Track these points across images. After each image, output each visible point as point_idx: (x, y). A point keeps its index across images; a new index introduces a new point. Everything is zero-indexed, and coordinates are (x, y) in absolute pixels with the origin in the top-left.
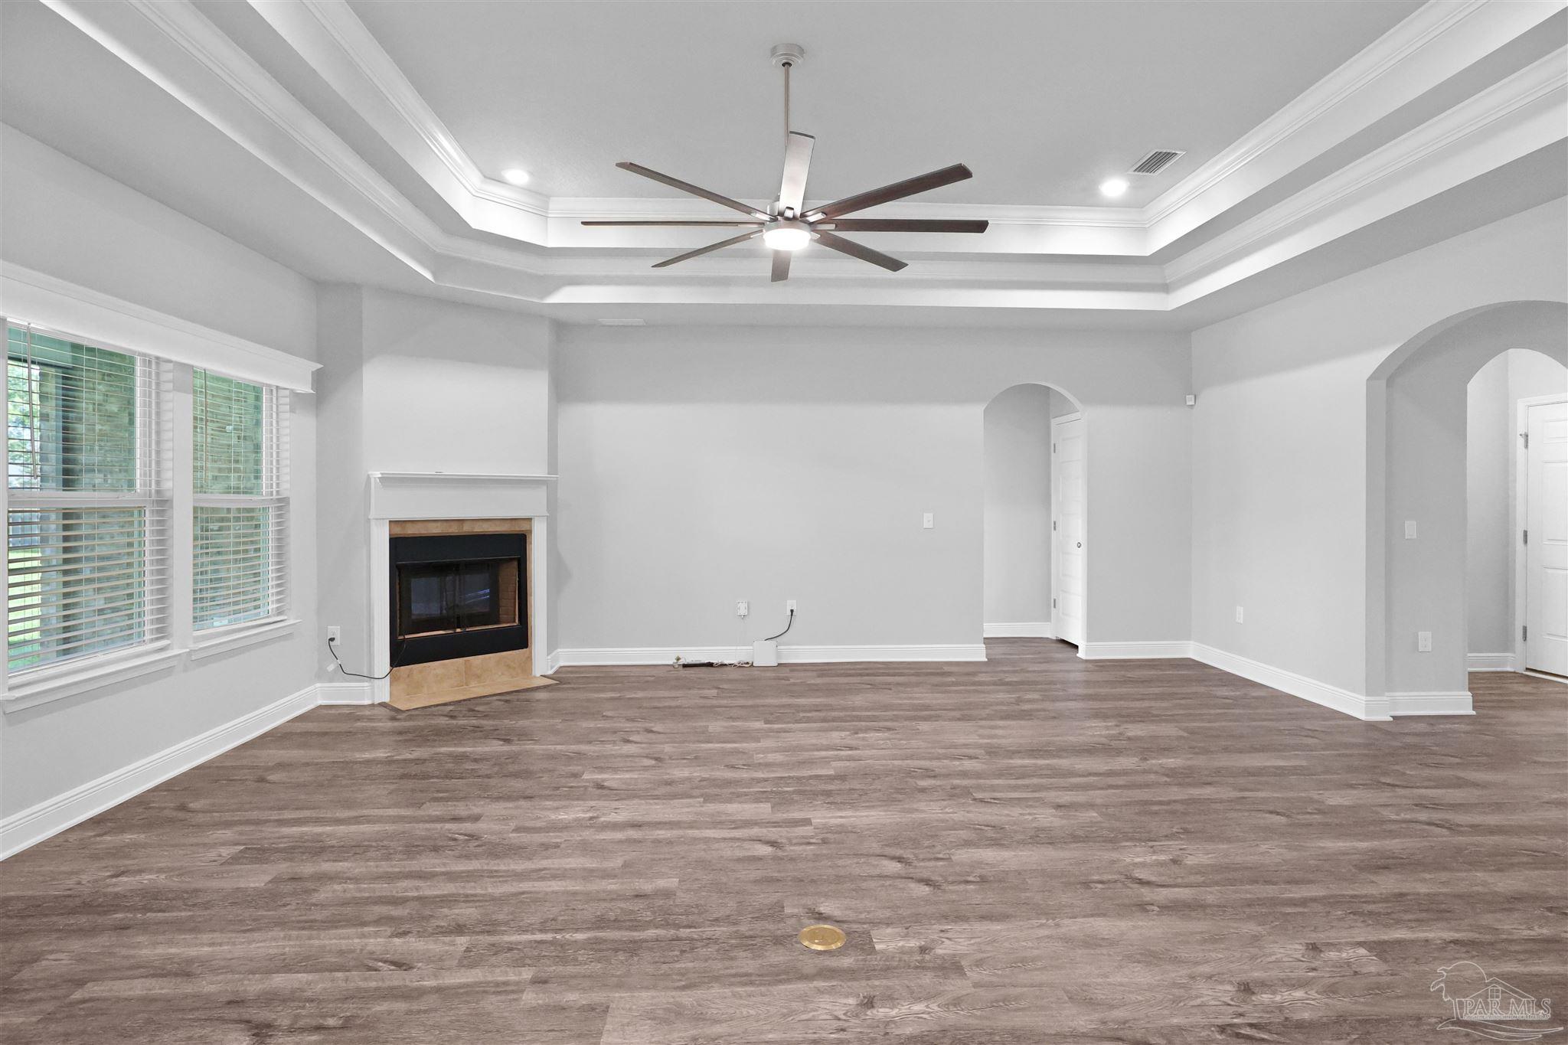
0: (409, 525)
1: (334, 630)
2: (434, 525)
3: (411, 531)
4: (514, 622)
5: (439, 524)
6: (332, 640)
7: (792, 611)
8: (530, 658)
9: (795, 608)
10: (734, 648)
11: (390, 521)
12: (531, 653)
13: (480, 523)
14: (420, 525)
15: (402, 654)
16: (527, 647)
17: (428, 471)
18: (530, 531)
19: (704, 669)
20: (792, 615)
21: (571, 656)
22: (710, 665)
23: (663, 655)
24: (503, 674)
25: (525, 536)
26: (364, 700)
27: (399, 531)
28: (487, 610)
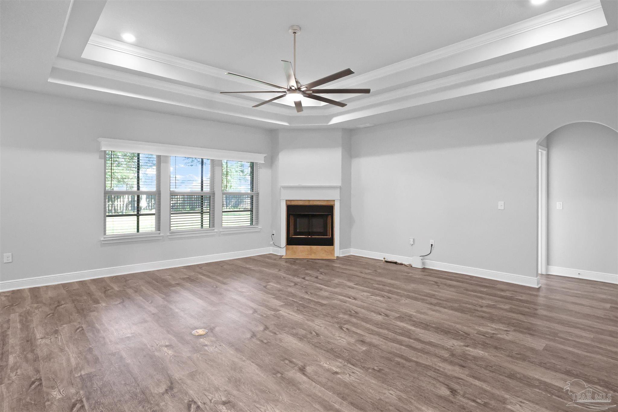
0: (292, 202)
1: (274, 232)
2: (301, 202)
3: (293, 203)
4: (330, 236)
5: (302, 201)
6: (273, 235)
7: (432, 245)
8: (334, 249)
9: (433, 244)
10: (407, 257)
11: (286, 200)
12: (334, 248)
13: (316, 201)
14: (296, 201)
15: (290, 241)
16: (333, 245)
17: (296, 184)
18: (334, 205)
19: (392, 264)
20: (431, 247)
21: (354, 252)
22: (396, 263)
23: (379, 256)
24: (323, 253)
25: (333, 206)
26: (278, 253)
27: (289, 203)
28: (322, 231)
